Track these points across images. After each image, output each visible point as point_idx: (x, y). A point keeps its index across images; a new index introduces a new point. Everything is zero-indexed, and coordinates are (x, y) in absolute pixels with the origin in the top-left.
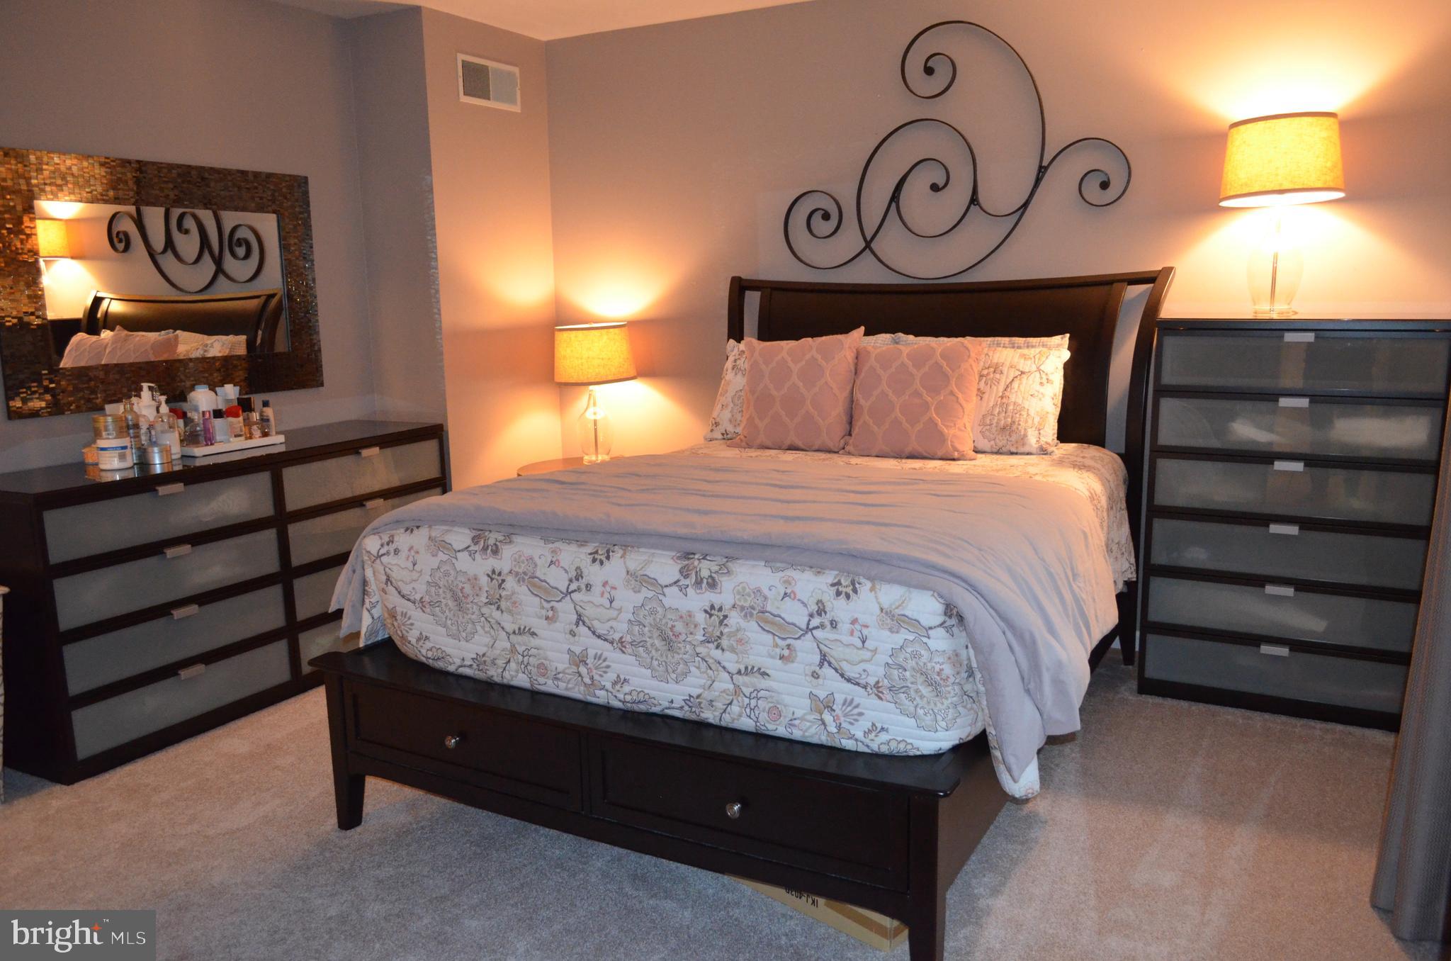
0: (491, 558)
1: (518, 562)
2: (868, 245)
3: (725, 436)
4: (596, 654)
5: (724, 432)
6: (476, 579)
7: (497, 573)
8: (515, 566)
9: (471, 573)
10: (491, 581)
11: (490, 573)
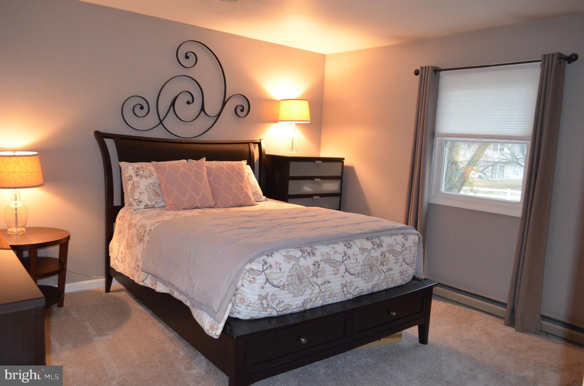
0: (313, 257)
1: (323, 255)
2: (161, 122)
3: (146, 207)
4: (350, 281)
5: (146, 205)
6: (308, 267)
7: (317, 262)
8: (323, 257)
9: (306, 266)
10: (315, 266)
11: (314, 263)
